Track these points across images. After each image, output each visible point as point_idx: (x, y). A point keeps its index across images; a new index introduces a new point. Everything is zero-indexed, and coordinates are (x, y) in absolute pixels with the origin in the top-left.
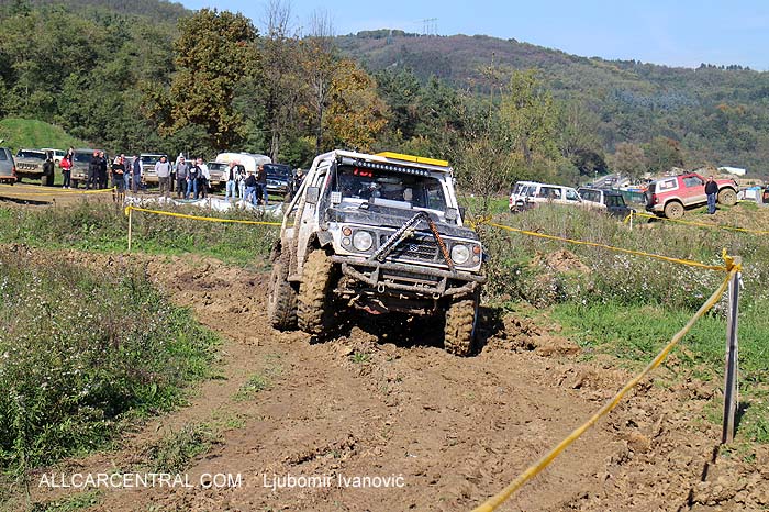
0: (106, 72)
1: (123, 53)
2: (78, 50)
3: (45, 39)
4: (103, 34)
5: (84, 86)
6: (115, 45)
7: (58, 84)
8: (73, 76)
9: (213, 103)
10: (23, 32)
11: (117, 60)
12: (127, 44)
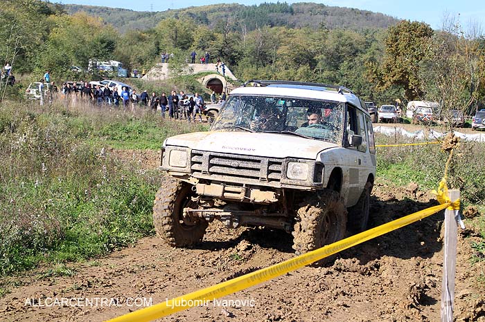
0: (362, 59)
1: (372, 48)
2: (348, 49)
3: (331, 44)
4: (364, 40)
5: (350, 68)
6: (368, 45)
7: (337, 68)
8: (346, 63)
9: (406, 73)
10: (320, 40)
11: (368, 53)
12: (373, 44)
